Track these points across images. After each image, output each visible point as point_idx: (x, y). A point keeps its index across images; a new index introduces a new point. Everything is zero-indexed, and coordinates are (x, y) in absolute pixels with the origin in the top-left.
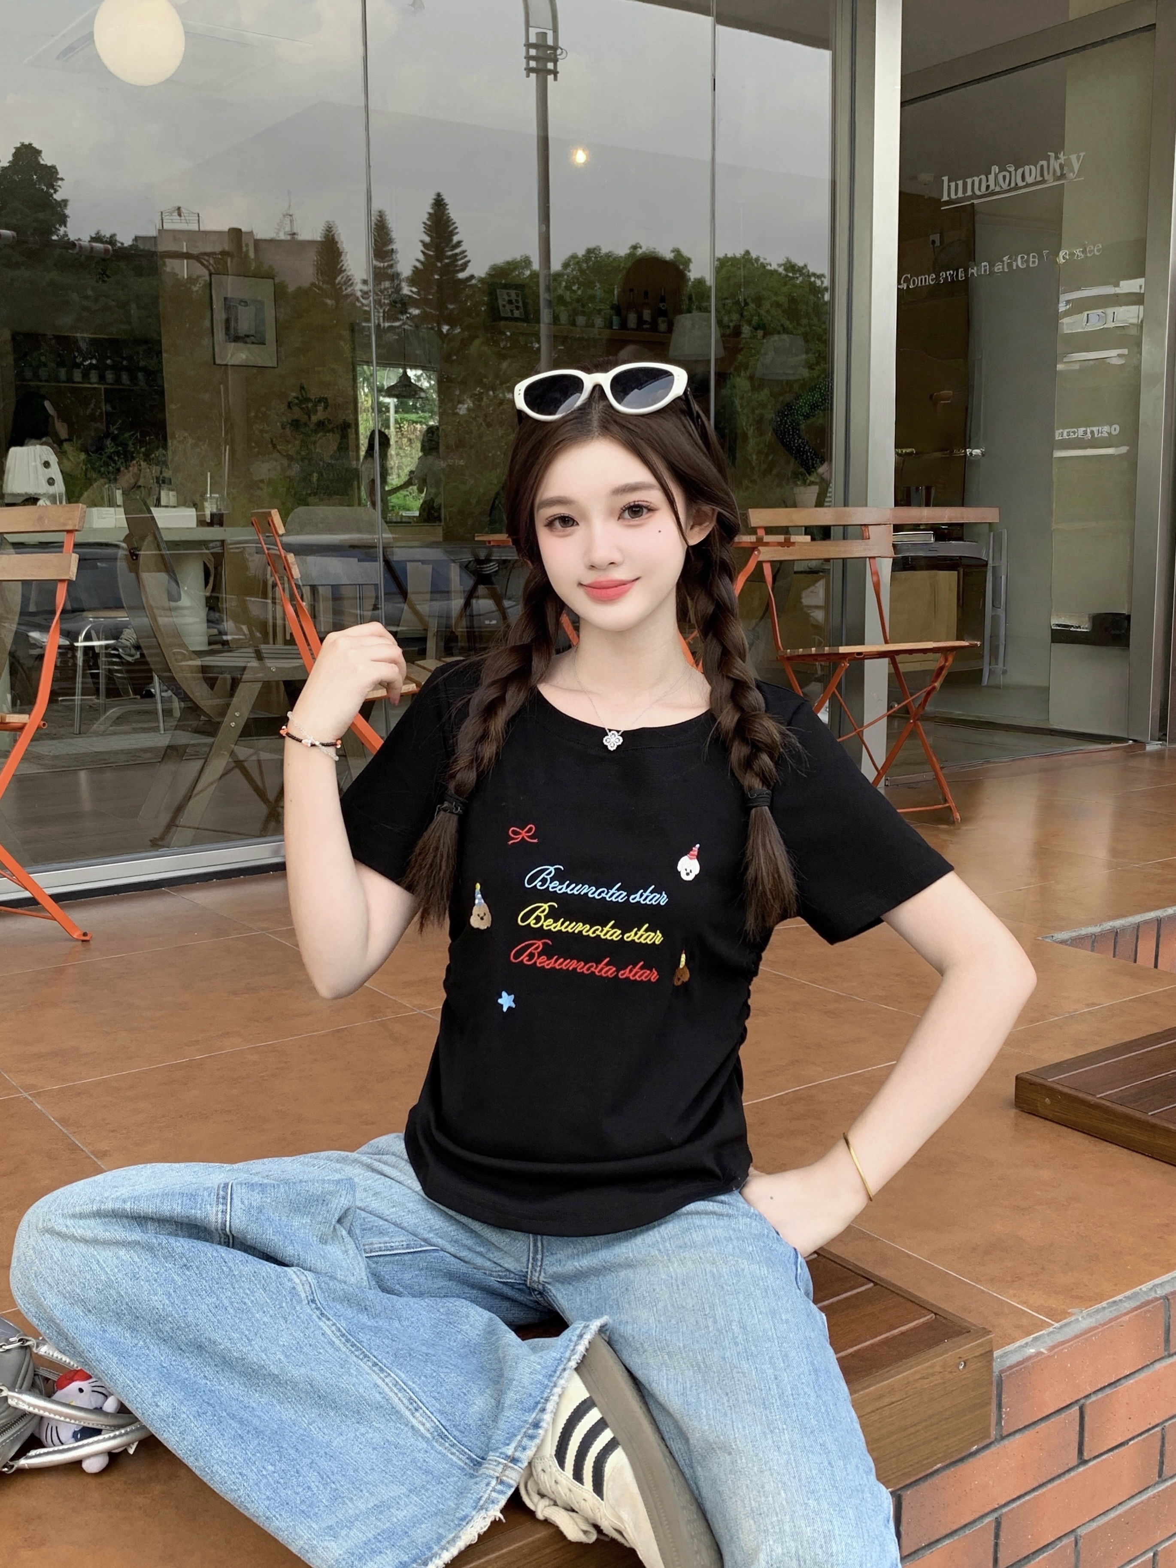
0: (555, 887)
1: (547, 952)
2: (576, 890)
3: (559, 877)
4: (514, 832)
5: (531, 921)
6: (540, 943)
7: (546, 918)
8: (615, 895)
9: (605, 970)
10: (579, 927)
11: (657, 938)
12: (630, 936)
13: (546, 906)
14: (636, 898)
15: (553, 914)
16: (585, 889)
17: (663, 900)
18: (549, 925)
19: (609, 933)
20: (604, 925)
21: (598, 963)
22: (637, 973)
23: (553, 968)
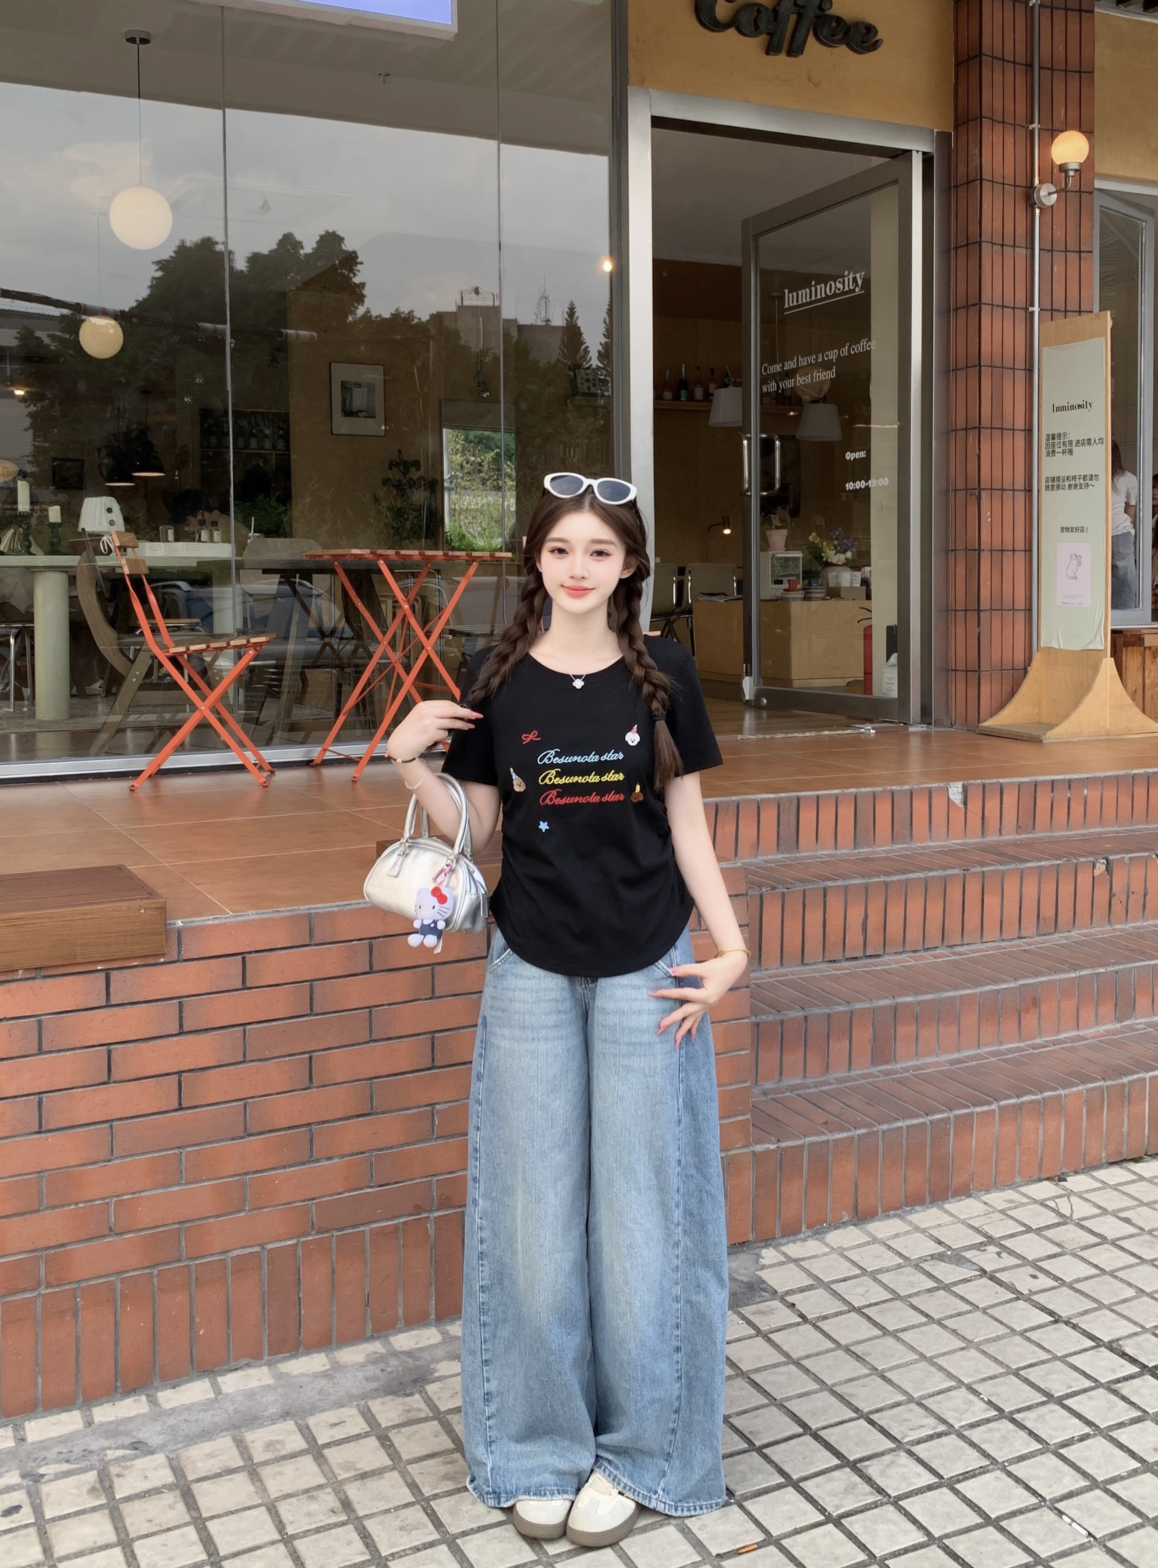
0: (557, 760)
1: (560, 795)
2: (570, 760)
3: (557, 755)
4: (526, 737)
5: (547, 781)
6: (554, 792)
7: (555, 777)
8: (593, 758)
9: (594, 799)
10: (575, 779)
11: (621, 777)
12: (605, 778)
13: (553, 772)
14: (604, 758)
15: (559, 775)
16: (575, 758)
17: (621, 756)
18: (558, 781)
19: (593, 779)
20: (589, 775)
21: (590, 796)
22: (611, 797)
23: (566, 804)
